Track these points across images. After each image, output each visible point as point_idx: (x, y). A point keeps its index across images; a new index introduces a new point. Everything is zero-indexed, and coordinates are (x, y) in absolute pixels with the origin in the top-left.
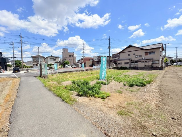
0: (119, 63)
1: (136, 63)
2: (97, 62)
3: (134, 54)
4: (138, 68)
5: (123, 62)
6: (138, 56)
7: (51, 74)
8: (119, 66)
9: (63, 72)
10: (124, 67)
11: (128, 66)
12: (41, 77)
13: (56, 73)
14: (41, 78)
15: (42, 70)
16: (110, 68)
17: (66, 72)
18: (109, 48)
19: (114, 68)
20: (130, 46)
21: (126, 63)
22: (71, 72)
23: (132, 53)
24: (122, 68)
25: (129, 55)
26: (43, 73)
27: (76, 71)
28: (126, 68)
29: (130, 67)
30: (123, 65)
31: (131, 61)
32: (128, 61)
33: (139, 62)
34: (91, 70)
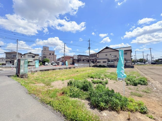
0: (98, 62)
1: (112, 62)
2: (77, 60)
3: (110, 55)
4: (115, 66)
5: (102, 61)
6: (114, 56)
7: (30, 73)
8: (98, 64)
9: (46, 70)
10: (102, 65)
11: (105, 64)
12: (18, 76)
13: (37, 71)
14: (18, 78)
15: (21, 67)
16: (90, 66)
17: (48, 70)
18: (89, 48)
19: (94, 66)
20: (107, 48)
21: (104, 62)
22: (54, 69)
23: (108, 54)
24: (100, 66)
25: (106, 55)
26: (22, 71)
27: (59, 69)
28: (104, 67)
29: (107, 66)
30: (102, 64)
31: (108, 60)
32: (106, 60)
33: (115, 61)
34: (74, 67)
